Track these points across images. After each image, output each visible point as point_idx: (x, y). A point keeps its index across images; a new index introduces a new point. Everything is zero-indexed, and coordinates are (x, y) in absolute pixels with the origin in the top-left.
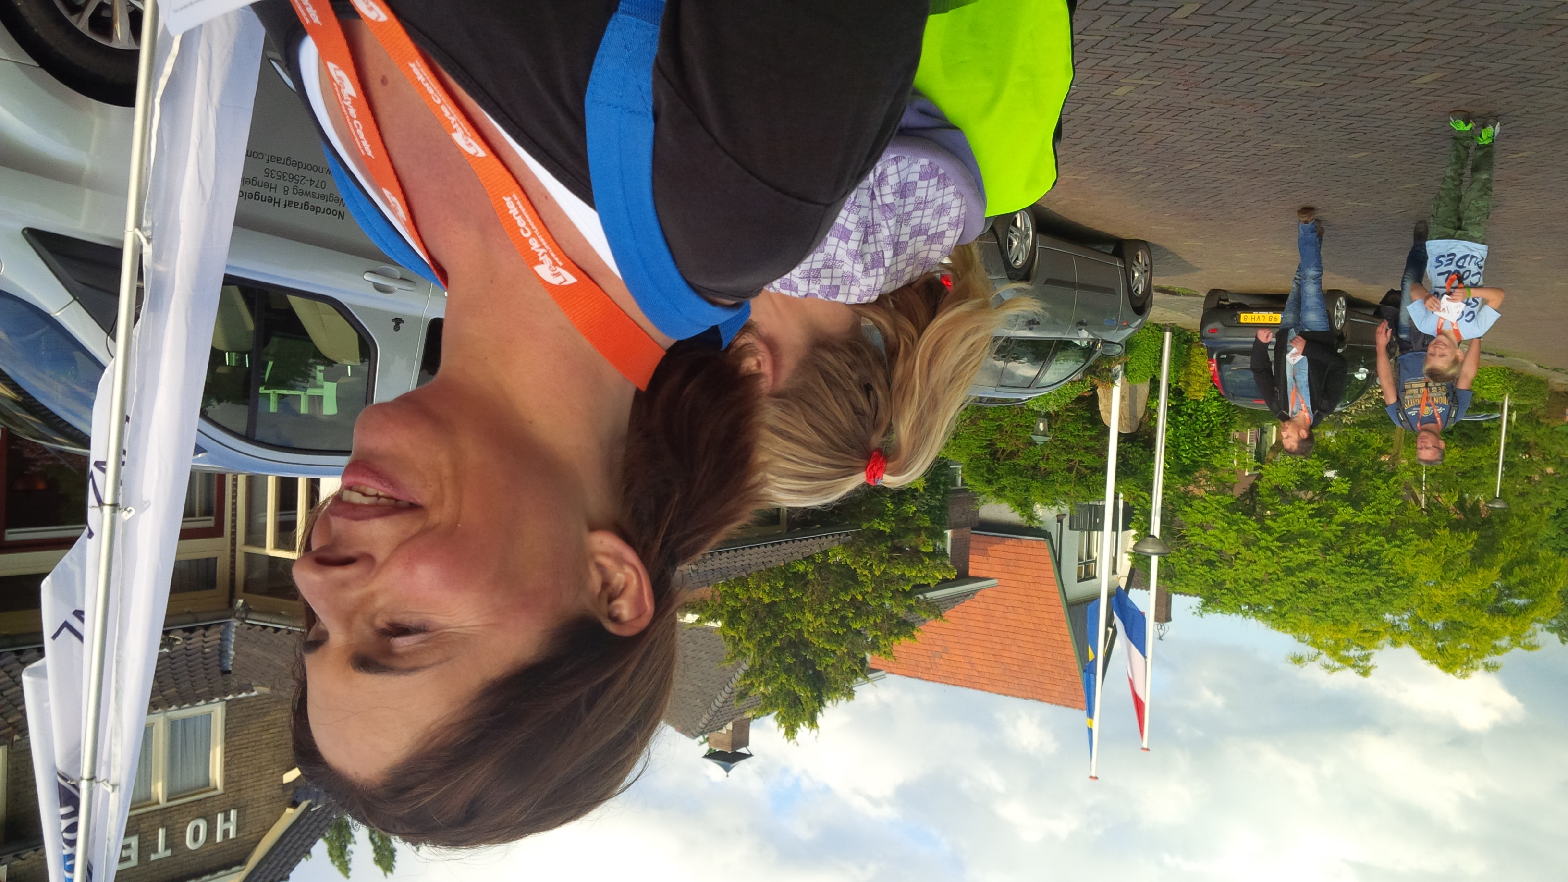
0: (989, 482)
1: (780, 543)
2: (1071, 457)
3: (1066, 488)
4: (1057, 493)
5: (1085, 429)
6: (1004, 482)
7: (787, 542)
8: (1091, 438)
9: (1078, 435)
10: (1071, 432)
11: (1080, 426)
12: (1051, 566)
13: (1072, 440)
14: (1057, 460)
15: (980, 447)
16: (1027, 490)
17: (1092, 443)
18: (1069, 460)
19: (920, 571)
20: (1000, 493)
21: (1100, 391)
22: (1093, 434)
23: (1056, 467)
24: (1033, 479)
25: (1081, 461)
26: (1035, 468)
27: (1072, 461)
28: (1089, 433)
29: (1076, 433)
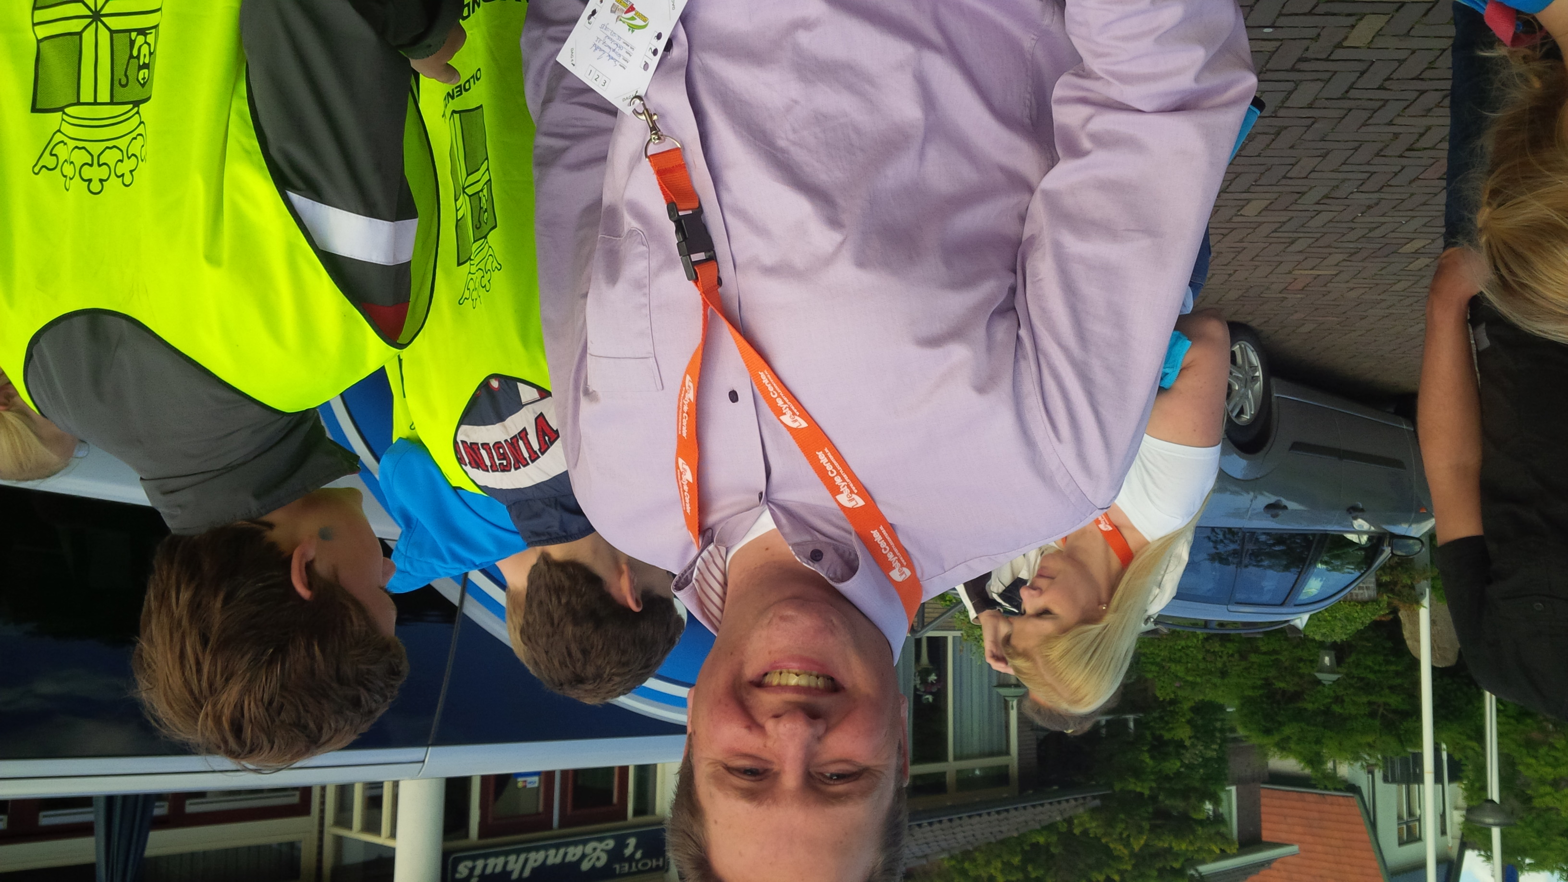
0: (1267, 732)
1: (1007, 811)
2: (1373, 698)
3: (1370, 739)
4: (1360, 745)
5: (1388, 662)
6: (1287, 731)
7: (1016, 809)
8: (1397, 674)
9: (1380, 671)
10: (1369, 667)
11: (1380, 658)
12: (1365, 827)
13: (1371, 676)
14: (1354, 703)
15: (1254, 688)
16: (1318, 742)
17: (1399, 681)
18: (1370, 703)
19: (1191, 843)
20: (1283, 747)
21: (1402, 615)
22: (1399, 668)
23: (1353, 711)
24: (1325, 727)
25: (1386, 704)
26: (1327, 712)
27: (1374, 703)
28: (1393, 668)
29: (1377, 668)
